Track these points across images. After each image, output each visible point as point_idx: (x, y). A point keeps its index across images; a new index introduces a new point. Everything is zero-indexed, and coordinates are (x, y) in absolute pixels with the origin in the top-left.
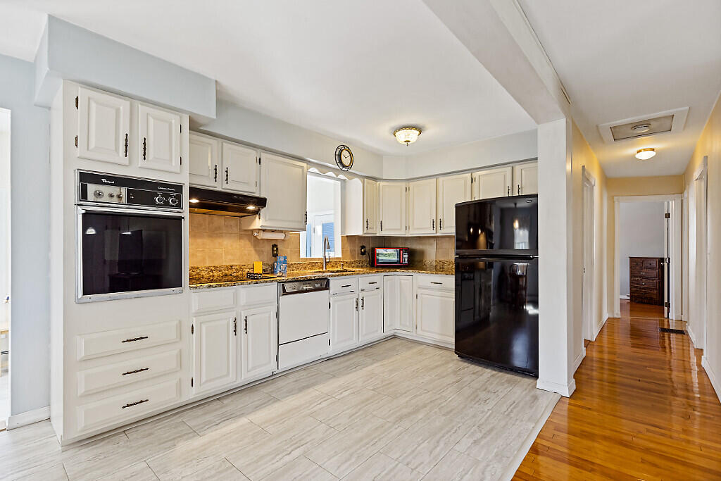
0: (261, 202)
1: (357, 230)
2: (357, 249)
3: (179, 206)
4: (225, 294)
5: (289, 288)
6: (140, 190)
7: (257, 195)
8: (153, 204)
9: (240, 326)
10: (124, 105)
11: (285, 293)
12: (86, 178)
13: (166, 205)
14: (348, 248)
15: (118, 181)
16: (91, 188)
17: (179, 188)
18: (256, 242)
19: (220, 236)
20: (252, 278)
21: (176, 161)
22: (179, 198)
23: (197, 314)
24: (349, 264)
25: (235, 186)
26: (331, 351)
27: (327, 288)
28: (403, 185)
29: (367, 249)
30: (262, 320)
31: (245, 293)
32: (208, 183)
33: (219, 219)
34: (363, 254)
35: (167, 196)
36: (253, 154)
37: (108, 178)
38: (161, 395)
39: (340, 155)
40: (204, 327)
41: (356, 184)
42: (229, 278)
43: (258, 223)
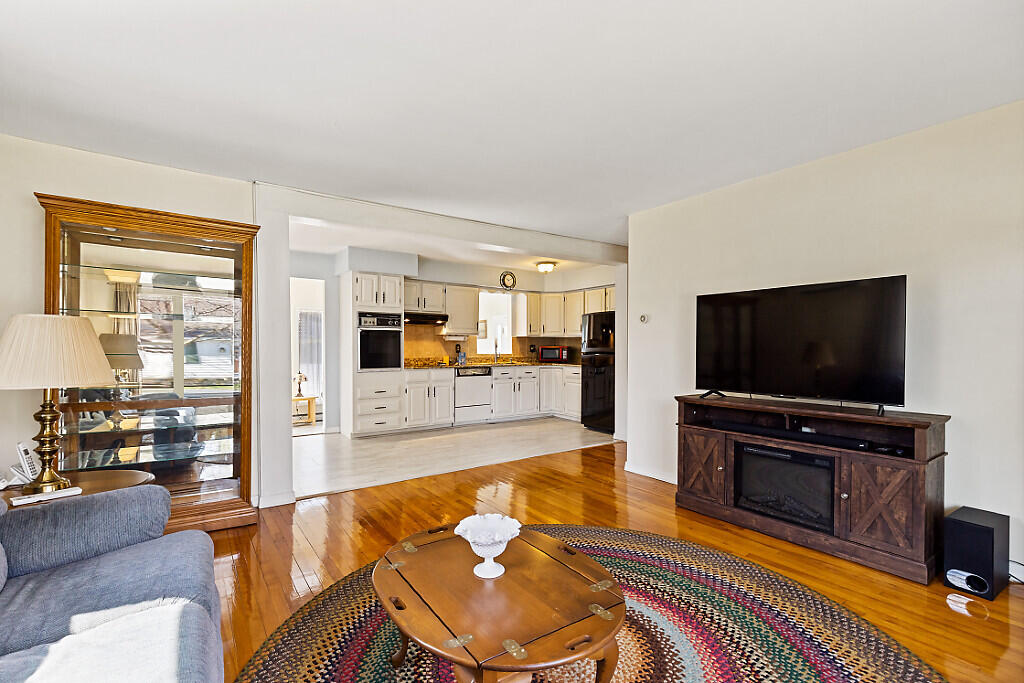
0: (445, 318)
1: (523, 333)
2: (527, 347)
3: (400, 325)
4: (422, 374)
5: (461, 372)
6: (383, 319)
7: (443, 313)
8: (388, 325)
9: (431, 392)
10: (375, 278)
11: (459, 375)
12: (362, 315)
13: (394, 324)
14: (518, 347)
15: (373, 315)
16: (363, 319)
17: (399, 316)
18: (445, 343)
19: (422, 339)
20: (439, 365)
21: (398, 301)
22: (399, 321)
23: (409, 383)
24: (519, 360)
25: (429, 309)
26: (493, 417)
27: (489, 374)
28: (562, 295)
29: (537, 347)
30: (444, 391)
31: (435, 373)
32: (415, 309)
33: (421, 329)
34: (532, 351)
35: (394, 320)
36: (440, 288)
37: (369, 313)
38: (393, 423)
39: (503, 280)
40: (412, 391)
41: (522, 297)
42: (427, 364)
43: (444, 331)
